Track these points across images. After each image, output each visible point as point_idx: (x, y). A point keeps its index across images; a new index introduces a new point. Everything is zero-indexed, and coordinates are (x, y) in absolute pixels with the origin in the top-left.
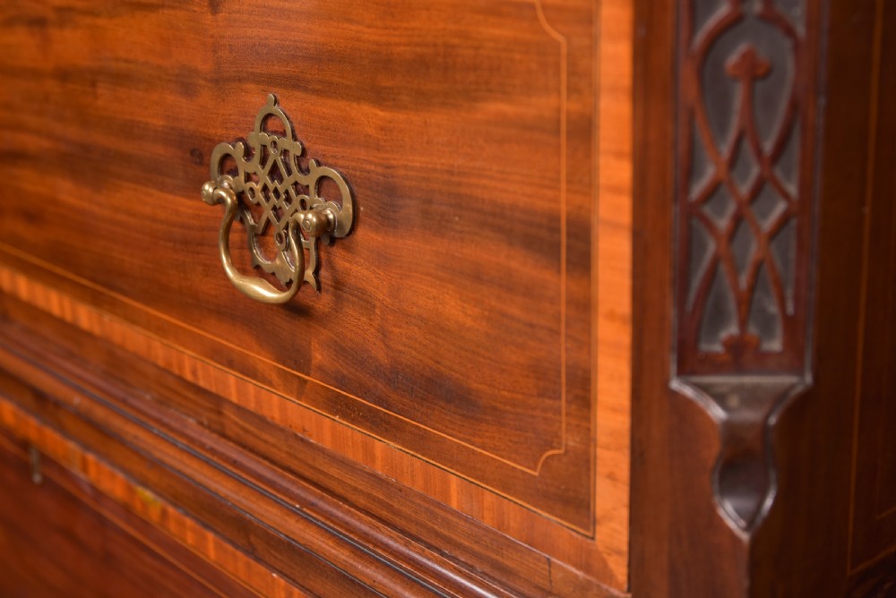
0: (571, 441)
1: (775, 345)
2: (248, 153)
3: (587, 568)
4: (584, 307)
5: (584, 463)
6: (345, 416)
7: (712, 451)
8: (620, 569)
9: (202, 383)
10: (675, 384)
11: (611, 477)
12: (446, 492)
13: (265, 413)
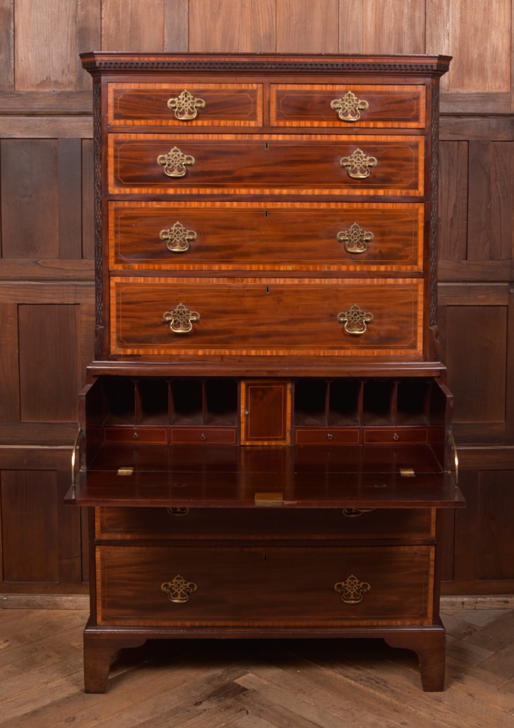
0: (413, 339)
1: (435, 322)
2: (348, 314)
3: (415, 355)
4: (416, 323)
5: (415, 342)
6: (367, 349)
7: (434, 334)
8: (421, 353)
9: (326, 355)
10: (430, 328)
11: (420, 342)
12: (390, 353)
13: (346, 355)
